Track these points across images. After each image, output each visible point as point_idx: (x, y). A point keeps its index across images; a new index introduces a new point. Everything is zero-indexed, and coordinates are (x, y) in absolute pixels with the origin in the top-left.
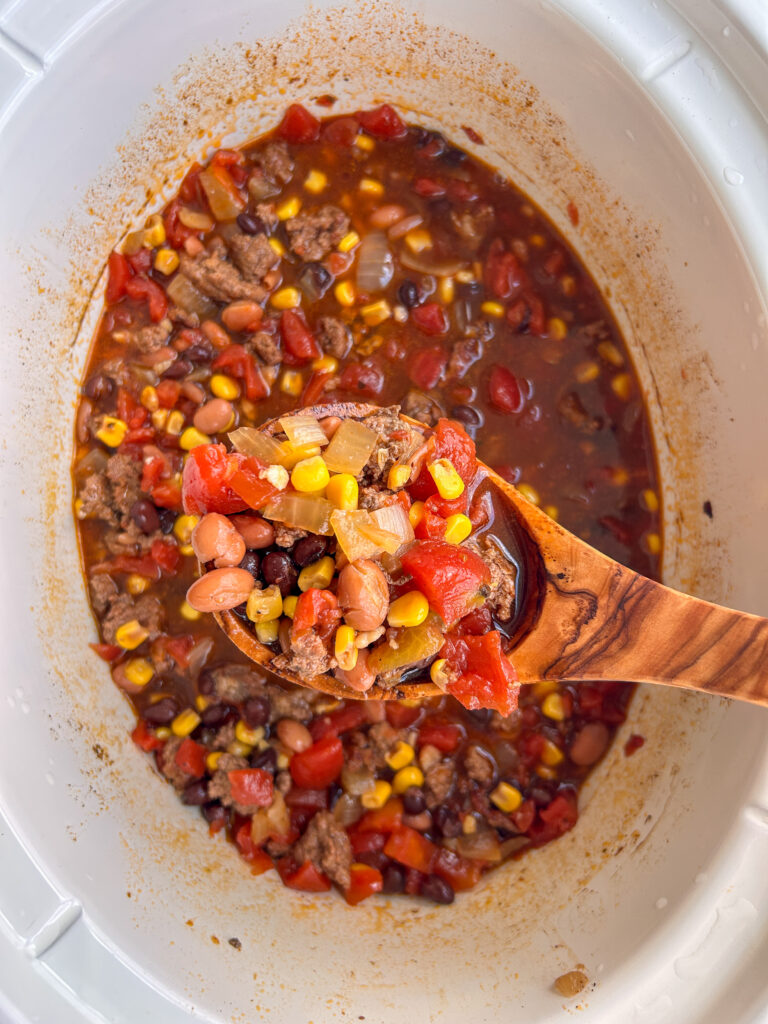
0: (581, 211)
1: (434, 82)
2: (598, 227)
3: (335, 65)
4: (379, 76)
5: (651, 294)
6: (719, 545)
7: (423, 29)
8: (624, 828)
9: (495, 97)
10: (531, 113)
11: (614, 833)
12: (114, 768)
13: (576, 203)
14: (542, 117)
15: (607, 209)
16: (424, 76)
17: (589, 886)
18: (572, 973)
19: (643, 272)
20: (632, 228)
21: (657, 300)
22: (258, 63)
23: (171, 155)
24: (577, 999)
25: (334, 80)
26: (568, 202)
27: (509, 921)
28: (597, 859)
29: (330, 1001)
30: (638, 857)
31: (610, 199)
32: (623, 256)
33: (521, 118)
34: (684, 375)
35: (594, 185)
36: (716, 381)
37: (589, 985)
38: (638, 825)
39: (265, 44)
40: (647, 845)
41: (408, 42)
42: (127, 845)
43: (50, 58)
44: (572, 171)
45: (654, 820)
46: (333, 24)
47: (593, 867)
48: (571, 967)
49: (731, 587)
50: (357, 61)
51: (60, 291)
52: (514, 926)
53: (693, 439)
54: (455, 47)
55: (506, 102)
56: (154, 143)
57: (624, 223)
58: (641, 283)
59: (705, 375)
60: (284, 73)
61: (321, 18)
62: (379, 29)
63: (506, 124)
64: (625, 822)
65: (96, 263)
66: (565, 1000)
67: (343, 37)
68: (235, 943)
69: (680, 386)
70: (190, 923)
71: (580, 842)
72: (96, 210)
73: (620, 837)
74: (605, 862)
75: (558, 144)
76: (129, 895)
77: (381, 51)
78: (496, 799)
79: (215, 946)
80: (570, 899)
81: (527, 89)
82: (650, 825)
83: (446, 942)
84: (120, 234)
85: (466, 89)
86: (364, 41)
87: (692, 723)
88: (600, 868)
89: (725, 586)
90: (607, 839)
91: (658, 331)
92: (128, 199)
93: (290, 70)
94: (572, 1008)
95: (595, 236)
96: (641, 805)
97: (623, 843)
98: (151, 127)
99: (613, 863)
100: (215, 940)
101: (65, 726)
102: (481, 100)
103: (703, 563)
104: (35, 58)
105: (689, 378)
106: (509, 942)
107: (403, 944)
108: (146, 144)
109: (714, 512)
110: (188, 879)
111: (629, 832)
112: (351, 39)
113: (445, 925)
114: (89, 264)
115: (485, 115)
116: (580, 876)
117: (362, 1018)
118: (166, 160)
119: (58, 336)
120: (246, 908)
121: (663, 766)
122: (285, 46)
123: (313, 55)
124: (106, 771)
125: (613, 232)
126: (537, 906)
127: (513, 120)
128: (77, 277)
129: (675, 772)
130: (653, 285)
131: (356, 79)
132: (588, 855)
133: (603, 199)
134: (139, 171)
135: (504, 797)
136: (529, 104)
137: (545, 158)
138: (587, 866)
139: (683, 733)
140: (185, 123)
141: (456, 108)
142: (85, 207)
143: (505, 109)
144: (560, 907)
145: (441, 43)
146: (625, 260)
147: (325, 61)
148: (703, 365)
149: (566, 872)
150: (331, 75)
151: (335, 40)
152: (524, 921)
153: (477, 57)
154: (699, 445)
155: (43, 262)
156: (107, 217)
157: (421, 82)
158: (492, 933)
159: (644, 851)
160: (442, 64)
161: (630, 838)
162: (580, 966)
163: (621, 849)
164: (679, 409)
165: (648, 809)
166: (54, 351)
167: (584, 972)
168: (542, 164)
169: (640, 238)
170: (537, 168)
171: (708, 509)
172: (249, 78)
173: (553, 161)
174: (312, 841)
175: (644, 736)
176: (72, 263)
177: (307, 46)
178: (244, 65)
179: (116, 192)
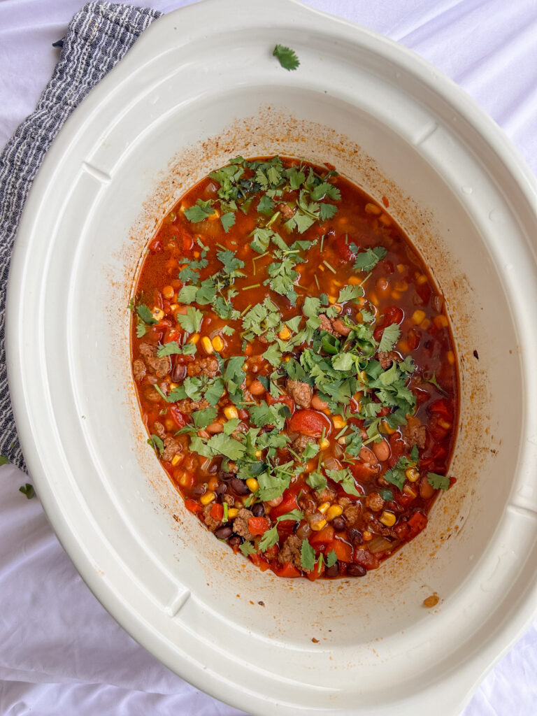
0: (389, 201)
1: (303, 143)
2: (400, 209)
3: (249, 141)
4: (273, 142)
5: (433, 243)
6: (483, 373)
7: (295, 121)
8: (451, 526)
9: (337, 149)
10: (357, 156)
11: (446, 528)
12: (184, 525)
13: (387, 197)
14: (363, 158)
15: (404, 201)
16: (297, 140)
17: (436, 556)
18: (431, 597)
19: (427, 233)
20: (418, 211)
21: (436, 246)
22: (208, 147)
23: (167, 198)
24: (435, 608)
25: (248, 147)
26: (382, 196)
27: (397, 579)
28: (438, 543)
29: (313, 625)
30: (459, 538)
31: (405, 197)
32: (415, 224)
33: (352, 157)
34: (455, 285)
35: (395, 189)
36: (472, 289)
37: (440, 601)
38: (458, 522)
39: (212, 139)
40: (462, 532)
41: (288, 127)
42: (200, 562)
43: (112, 173)
44: (383, 182)
45: (465, 519)
46: (247, 124)
47: (437, 547)
48: (431, 594)
49: (491, 396)
50: (260, 137)
51: (121, 282)
52: (400, 581)
53: (464, 318)
54: (313, 128)
55: (343, 150)
56: (159, 196)
57: (414, 208)
58: (426, 237)
59: (465, 285)
60: (222, 148)
61: (242, 123)
62: (272, 123)
63: (344, 160)
64: (451, 522)
65: (134, 263)
66: (429, 610)
67: (253, 129)
68: (261, 603)
69: (454, 290)
70: (238, 596)
71: (429, 536)
72: (134, 237)
73: (449, 530)
74: (443, 543)
75: (373, 170)
76: (208, 585)
77: (273, 132)
78: (383, 520)
79: (252, 605)
80: (427, 564)
81: (354, 145)
82: (463, 521)
83: (366, 594)
84: (144, 244)
85: (321, 145)
86: (263, 129)
87: (479, 467)
88: (441, 546)
89: (489, 395)
90: (442, 532)
91: (439, 262)
92: (147, 226)
93: (225, 147)
94: (433, 612)
95: (399, 213)
96: (458, 512)
97: (450, 533)
98: (158, 189)
99: (446, 543)
100: (252, 603)
101: (159, 507)
102: (329, 150)
103: (477, 383)
104: (106, 176)
105: (458, 286)
106: (398, 589)
107: (344, 597)
108: (155, 198)
109: (479, 356)
110: (231, 576)
111: (453, 527)
112: (257, 129)
113: (363, 586)
114: (132, 263)
115: (332, 156)
116: (431, 552)
117: (330, 631)
118: (165, 202)
119: (122, 305)
120: (262, 588)
121: (467, 491)
122: (223, 137)
123: (237, 138)
124: (181, 527)
125: (408, 212)
126: (410, 570)
127: (348, 158)
128: (127, 273)
129: (473, 493)
130: (433, 239)
131: (260, 145)
132: (433, 541)
133: (401, 196)
134: (152, 211)
135: (387, 519)
136: (356, 152)
137: (367, 176)
138: (434, 546)
139: (475, 473)
140: (173, 182)
141: (316, 153)
142: (129, 236)
143: (343, 154)
144: (422, 568)
145: (305, 126)
146: (417, 226)
147: (243, 140)
148: (464, 280)
149: (423, 551)
150: (247, 145)
151: (248, 130)
152: (404, 578)
153: (325, 132)
154: (467, 321)
155: (114, 270)
156: (138, 238)
157: (295, 143)
158: (389, 586)
159: (461, 534)
160: (306, 135)
161: (454, 530)
162: (436, 593)
163: (450, 536)
164: (455, 302)
165: (462, 514)
166: (121, 313)
167: (437, 595)
168: (366, 179)
169: (423, 216)
170: (364, 180)
171: (476, 354)
172: (204, 155)
173: (372, 177)
174: (287, 552)
175: (456, 477)
176: (125, 266)
177: (234, 135)
178: (203, 150)
179: (143, 224)
